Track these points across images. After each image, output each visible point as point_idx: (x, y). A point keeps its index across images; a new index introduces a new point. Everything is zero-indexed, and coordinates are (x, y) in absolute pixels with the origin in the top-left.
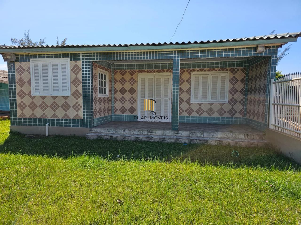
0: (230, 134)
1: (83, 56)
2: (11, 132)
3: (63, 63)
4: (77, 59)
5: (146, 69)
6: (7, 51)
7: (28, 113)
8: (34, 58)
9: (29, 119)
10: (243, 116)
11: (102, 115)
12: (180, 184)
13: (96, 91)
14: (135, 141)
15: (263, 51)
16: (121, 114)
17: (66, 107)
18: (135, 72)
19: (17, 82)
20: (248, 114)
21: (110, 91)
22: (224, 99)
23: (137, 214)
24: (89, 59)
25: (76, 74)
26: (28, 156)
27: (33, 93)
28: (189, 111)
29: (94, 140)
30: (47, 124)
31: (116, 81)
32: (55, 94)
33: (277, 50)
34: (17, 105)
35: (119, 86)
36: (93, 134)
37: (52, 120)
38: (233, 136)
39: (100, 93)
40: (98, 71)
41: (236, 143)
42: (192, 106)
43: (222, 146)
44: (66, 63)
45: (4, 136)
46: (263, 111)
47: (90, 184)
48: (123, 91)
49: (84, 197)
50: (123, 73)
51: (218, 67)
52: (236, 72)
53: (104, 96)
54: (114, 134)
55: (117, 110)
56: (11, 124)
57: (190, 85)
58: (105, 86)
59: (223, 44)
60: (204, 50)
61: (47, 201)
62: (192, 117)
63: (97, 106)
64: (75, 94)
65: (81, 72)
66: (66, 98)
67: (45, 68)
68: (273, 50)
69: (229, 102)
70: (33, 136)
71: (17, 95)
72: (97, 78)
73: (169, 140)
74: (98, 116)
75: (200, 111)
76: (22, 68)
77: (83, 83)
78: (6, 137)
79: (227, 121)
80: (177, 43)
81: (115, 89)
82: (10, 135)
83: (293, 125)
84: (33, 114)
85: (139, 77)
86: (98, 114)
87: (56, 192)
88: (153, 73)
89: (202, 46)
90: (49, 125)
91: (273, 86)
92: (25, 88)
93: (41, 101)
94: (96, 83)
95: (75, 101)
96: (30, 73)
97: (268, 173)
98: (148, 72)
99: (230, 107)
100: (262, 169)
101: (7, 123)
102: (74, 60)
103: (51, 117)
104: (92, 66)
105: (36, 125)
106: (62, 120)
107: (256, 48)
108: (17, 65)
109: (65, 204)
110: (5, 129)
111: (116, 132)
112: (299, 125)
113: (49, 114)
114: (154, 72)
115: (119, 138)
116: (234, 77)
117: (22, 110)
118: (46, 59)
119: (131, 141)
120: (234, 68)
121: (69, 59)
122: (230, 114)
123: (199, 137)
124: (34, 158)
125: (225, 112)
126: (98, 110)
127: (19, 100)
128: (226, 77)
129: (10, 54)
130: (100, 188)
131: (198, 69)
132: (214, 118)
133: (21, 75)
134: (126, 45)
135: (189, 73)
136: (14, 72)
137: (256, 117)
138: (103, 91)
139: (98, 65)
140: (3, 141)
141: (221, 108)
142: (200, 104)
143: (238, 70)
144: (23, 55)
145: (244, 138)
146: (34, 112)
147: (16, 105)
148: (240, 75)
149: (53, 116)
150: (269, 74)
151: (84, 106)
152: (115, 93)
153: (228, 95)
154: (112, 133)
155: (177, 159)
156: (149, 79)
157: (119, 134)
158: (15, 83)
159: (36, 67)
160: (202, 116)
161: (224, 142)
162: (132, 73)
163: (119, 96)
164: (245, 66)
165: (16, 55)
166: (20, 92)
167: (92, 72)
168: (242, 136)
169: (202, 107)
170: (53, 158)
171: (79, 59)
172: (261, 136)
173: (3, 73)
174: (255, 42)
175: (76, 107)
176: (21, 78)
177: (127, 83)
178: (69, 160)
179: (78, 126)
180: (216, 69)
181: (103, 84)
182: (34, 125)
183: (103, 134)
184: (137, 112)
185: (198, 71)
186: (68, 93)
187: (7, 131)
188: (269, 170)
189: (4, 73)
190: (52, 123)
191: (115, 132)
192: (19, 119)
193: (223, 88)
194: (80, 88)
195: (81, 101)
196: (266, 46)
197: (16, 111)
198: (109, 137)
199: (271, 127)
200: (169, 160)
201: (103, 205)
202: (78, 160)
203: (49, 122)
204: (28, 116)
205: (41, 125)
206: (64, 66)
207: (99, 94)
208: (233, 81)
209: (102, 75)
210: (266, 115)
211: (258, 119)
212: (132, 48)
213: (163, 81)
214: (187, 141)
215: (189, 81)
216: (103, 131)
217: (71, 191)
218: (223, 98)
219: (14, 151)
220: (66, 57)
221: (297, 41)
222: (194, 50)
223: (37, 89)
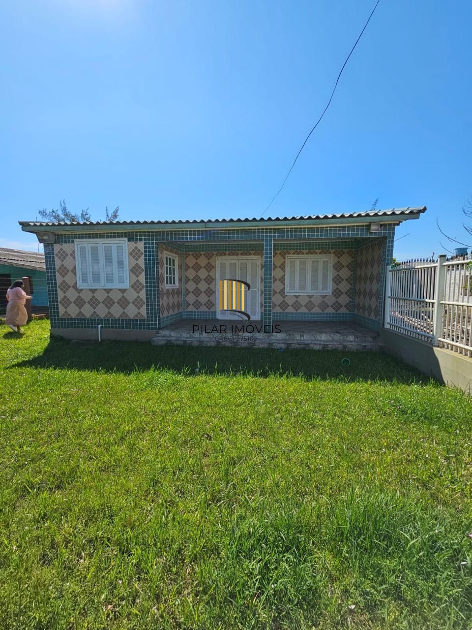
0: (337, 335)
1: (145, 236)
2: (52, 337)
3: (118, 245)
4: (137, 240)
5: (226, 251)
6: (42, 229)
7: (73, 311)
8: (79, 238)
9: (75, 320)
10: (350, 311)
11: (171, 312)
12: (283, 408)
13: (163, 282)
14: (216, 347)
15: (378, 230)
16: (195, 310)
17: (124, 303)
18: (213, 254)
19: (58, 271)
20: (356, 309)
21: (180, 280)
22: (327, 290)
23: (234, 454)
24: (153, 239)
25: (137, 260)
26: (78, 372)
27: (80, 285)
28: (284, 305)
29: (162, 346)
30: (99, 326)
31: (187, 268)
32: (108, 286)
33: (394, 229)
34: (59, 301)
35: (191, 273)
36: (160, 338)
37: (105, 320)
38: (341, 338)
39: (167, 283)
40: (165, 255)
41: (345, 347)
42: (286, 299)
43: (328, 351)
44: (123, 245)
45: (43, 343)
46: (377, 306)
47: (166, 411)
48: (197, 280)
49: (160, 432)
50: (197, 257)
51: (319, 249)
52: (342, 255)
53: (173, 288)
54: (187, 338)
55: (189, 304)
56: (52, 327)
57: (284, 272)
58: (174, 274)
59: (328, 221)
60: (304, 228)
61: (111, 439)
62: (287, 313)
63: (164, 301)
64: (135, 286)
65: (143, 257)
66: (123, 291)
67: (95, 251)
68: (390, 229)
69: (332, 293)
70: (81, 341)
71: (58, 288)
72: (164, 264)
73: (260, 345)
74: (166, 314)
75: (297, 305)
76: (64, 252)
77: (146, 271)
78: (46, 344)
79: (330, 317)
80: (270, 219)
81: (187, 277)
82: (51, 341)
83: (408, 320)
84: (80, 312)
85: (218, 261)
86: (166, 311)
87: (121, 425)
88: (236, 256)
89: (301, 223)
90: (102, 327)
91: (389, 275)
92: (69, 279)
93: (91, 295)
94: (163, 271)
95: (135, 295)
96: (74, 258)
97: (389, 387)
98: (229, 255)
99: (334, 300)
100: (381, 383)
101: (45, 324)
102: (133, 240)
103: (104, 317)
104: (157, 248)
105: (85, 327)
106: (119, 320)
107: (368, 227)
108: (57, 247)
109: (137, 442)
110: (43, 332)
111: (190, 335)
112: (415, 320)
113: (102, 312)
114: (238, 254)
115: (195, 344)
116: (339, 262)
117: (66, 308)
118: (95, 240)
119: (210, 347)
120: (339, 250)
121: (126, 239)
122: (334, 309)
123: (299, 340)
124: (85, 374)
125: (328, 306)
126: (165, 305)
127: (60, 295)
128: (329, 262)
129: (46, 233)
130: (179, 417)
131: (294, 251)
132: (314, 314)
133: (62, 261)
134: (202, 221)
135: (282, 256)
136: (53, 257)
137: (366, 312)
138: (171, 281)
139: (164, 246)
140: (42, 350)
141: (323, 302)
142: (297, 297)
143: (344, 253)
144: (65, 235)
145: (353, 339)
146: (81, 310)
147: (57, 302)
148: (346, 260)
149: (106, 315)
150: (385, 259)
151: (147, 302)
152: (187, 282)
153: (331, 284)
154: (186, 336)
155: (275, 373)
156: (231, 264)
157: (195, 338)
158: (55, 272)
159: (83, 250)
160: (300, 311)
161: (329, 346)
162: (209, 257)
163: (191, 286)
164: (352, 248)
165: (55, 235)
166: (61, 284)
167: (157, 256)
168: (351, 338)
169: (300, 300)
170: (111, 374)
171: (141, 240)
172: (374, 338)
173: (36, 256)
174: (368, 219)
175: (137, 303)
176: (63, 265)
177: (203, 270)
178: (132, 376)
179: (141, 328)
180: (317, 251)
181: (171, 271)
182: (82, 327)
183: (173, 339)
184: (216, 307)
185: (293, 254)
186: (126, 285)
187: (46, 336)
188: (391, 384)
189: (38, 256)
190: (105, 324)
191: (188, 336)
192: (62, 319)
193: (325, 276)
194: (142, 278)
195: (143, 294)
196: (381, 224)
197: (58, 309)
198: (182, 343)
199: (387, 326)
200: (265, 375)
201: (186, 442)
202: (146, 377)
203: (102, 324)
204: (73, 316)
205: (92, 327)
206: (120, 249)
207: (166, 285)
208: (338, 267)
209: (170, 259)
210: (380, 311)
211: (369, 316)
212: (210, 225)
213: (249, 266)
214: (283, 346)
215: (283, 267)
216: (173, 334)
217: (141, 423)
218: (325, 287)
219: (59, 364)
220: (122, 237)
221: (420, 218)
222: (291, 228)
223: (85, 280)
